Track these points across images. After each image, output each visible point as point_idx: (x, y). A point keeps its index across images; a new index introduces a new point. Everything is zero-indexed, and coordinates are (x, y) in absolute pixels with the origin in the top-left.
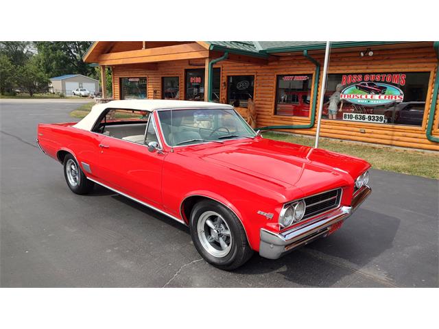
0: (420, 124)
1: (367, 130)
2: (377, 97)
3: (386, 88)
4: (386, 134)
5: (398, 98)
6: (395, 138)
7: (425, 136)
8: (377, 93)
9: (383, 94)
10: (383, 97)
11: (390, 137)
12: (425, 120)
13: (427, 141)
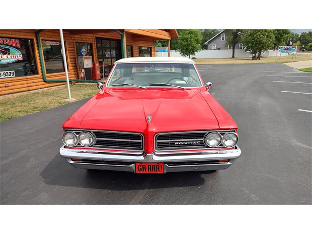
0: (37, 73)
1: (10, 84)
2: (5, 57)
3: (9, 49)
4: (23, 84)
5: (19, 57)
6: (29, 85)
7: (42, 80)
8: (4, 53)
9: (9, 54)
10: (9, 56)
11: (26, 85)
12: (40, 71)
13: (45, 83)
